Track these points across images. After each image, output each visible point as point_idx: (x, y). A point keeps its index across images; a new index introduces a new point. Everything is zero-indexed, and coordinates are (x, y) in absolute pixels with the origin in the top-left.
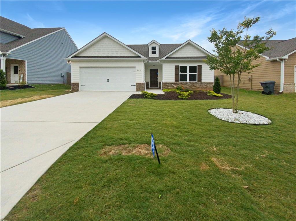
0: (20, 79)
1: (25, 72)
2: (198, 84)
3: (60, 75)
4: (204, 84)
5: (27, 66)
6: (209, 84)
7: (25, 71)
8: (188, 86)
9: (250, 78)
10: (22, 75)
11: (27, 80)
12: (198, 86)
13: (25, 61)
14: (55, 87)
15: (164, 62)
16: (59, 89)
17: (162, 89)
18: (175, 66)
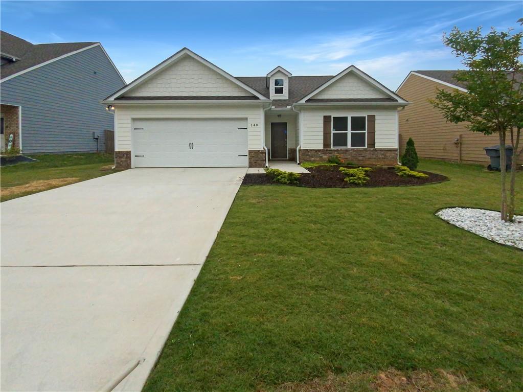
0: (7, 145)
1: (19, 129)
2: (368, 153)
3: (92, 135)
4: (379, 152)
5: (22, 117)
6: (389, 152)
7: (18, 127)
8: (349, 157)
9: (457, 140)
10: (12, 135)
11: (23, 147)
12: (369, 157)
13: (17, 108)
14: (82, 159)
15: (303, 108)
16: (90, 163)
17: (298, 162)
18: (324, 117)
